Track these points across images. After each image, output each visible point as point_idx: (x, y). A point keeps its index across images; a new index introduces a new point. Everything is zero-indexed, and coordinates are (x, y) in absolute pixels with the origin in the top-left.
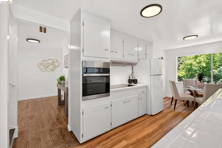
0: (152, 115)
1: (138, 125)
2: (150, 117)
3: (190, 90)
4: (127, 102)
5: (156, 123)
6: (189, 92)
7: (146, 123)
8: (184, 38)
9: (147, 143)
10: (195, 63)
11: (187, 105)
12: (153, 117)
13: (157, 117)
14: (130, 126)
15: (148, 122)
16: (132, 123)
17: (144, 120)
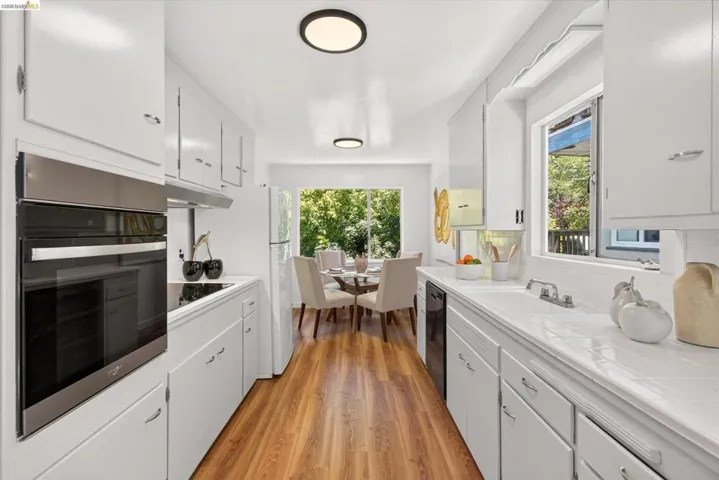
0: (276, 377)
1: (258, 428)
2: (273, 385)
3: (338, 279)
4: (216, 356)
5: (304, 396)
6: (337, 284)
7: (276, 411)
8: (336, 141)
9: (326, 469)
10: (316, 208)
11: (332, 319)
12: (283, 379)
13: (292, 377)
14: (232, 450)
15: (280, 403)
16: (232, 434)
17: (263, 404)
